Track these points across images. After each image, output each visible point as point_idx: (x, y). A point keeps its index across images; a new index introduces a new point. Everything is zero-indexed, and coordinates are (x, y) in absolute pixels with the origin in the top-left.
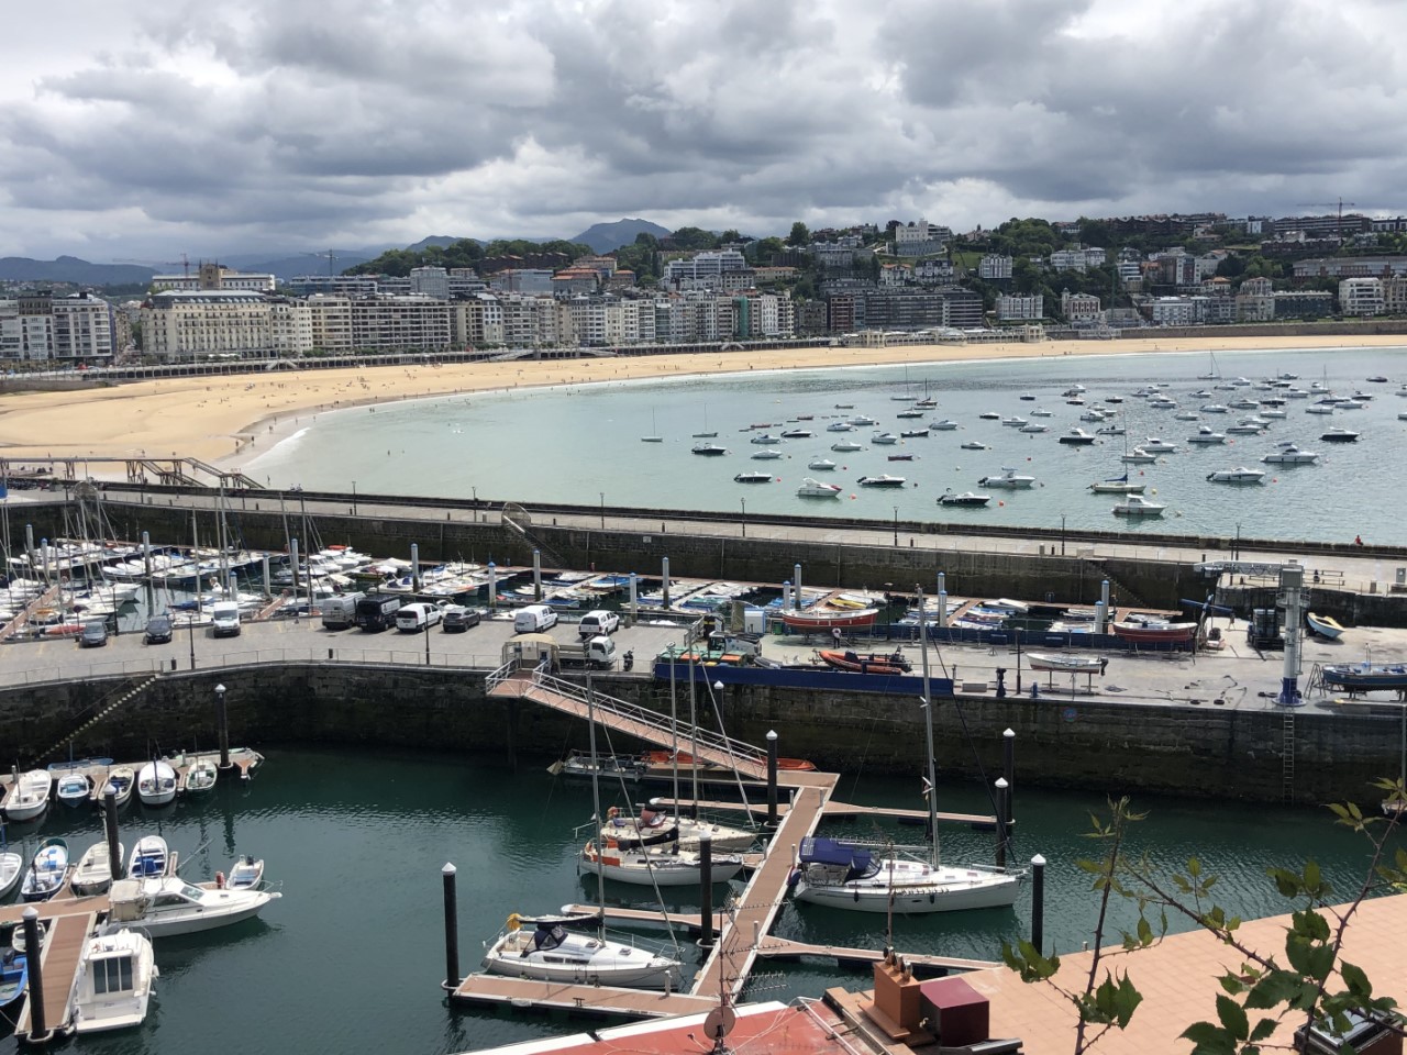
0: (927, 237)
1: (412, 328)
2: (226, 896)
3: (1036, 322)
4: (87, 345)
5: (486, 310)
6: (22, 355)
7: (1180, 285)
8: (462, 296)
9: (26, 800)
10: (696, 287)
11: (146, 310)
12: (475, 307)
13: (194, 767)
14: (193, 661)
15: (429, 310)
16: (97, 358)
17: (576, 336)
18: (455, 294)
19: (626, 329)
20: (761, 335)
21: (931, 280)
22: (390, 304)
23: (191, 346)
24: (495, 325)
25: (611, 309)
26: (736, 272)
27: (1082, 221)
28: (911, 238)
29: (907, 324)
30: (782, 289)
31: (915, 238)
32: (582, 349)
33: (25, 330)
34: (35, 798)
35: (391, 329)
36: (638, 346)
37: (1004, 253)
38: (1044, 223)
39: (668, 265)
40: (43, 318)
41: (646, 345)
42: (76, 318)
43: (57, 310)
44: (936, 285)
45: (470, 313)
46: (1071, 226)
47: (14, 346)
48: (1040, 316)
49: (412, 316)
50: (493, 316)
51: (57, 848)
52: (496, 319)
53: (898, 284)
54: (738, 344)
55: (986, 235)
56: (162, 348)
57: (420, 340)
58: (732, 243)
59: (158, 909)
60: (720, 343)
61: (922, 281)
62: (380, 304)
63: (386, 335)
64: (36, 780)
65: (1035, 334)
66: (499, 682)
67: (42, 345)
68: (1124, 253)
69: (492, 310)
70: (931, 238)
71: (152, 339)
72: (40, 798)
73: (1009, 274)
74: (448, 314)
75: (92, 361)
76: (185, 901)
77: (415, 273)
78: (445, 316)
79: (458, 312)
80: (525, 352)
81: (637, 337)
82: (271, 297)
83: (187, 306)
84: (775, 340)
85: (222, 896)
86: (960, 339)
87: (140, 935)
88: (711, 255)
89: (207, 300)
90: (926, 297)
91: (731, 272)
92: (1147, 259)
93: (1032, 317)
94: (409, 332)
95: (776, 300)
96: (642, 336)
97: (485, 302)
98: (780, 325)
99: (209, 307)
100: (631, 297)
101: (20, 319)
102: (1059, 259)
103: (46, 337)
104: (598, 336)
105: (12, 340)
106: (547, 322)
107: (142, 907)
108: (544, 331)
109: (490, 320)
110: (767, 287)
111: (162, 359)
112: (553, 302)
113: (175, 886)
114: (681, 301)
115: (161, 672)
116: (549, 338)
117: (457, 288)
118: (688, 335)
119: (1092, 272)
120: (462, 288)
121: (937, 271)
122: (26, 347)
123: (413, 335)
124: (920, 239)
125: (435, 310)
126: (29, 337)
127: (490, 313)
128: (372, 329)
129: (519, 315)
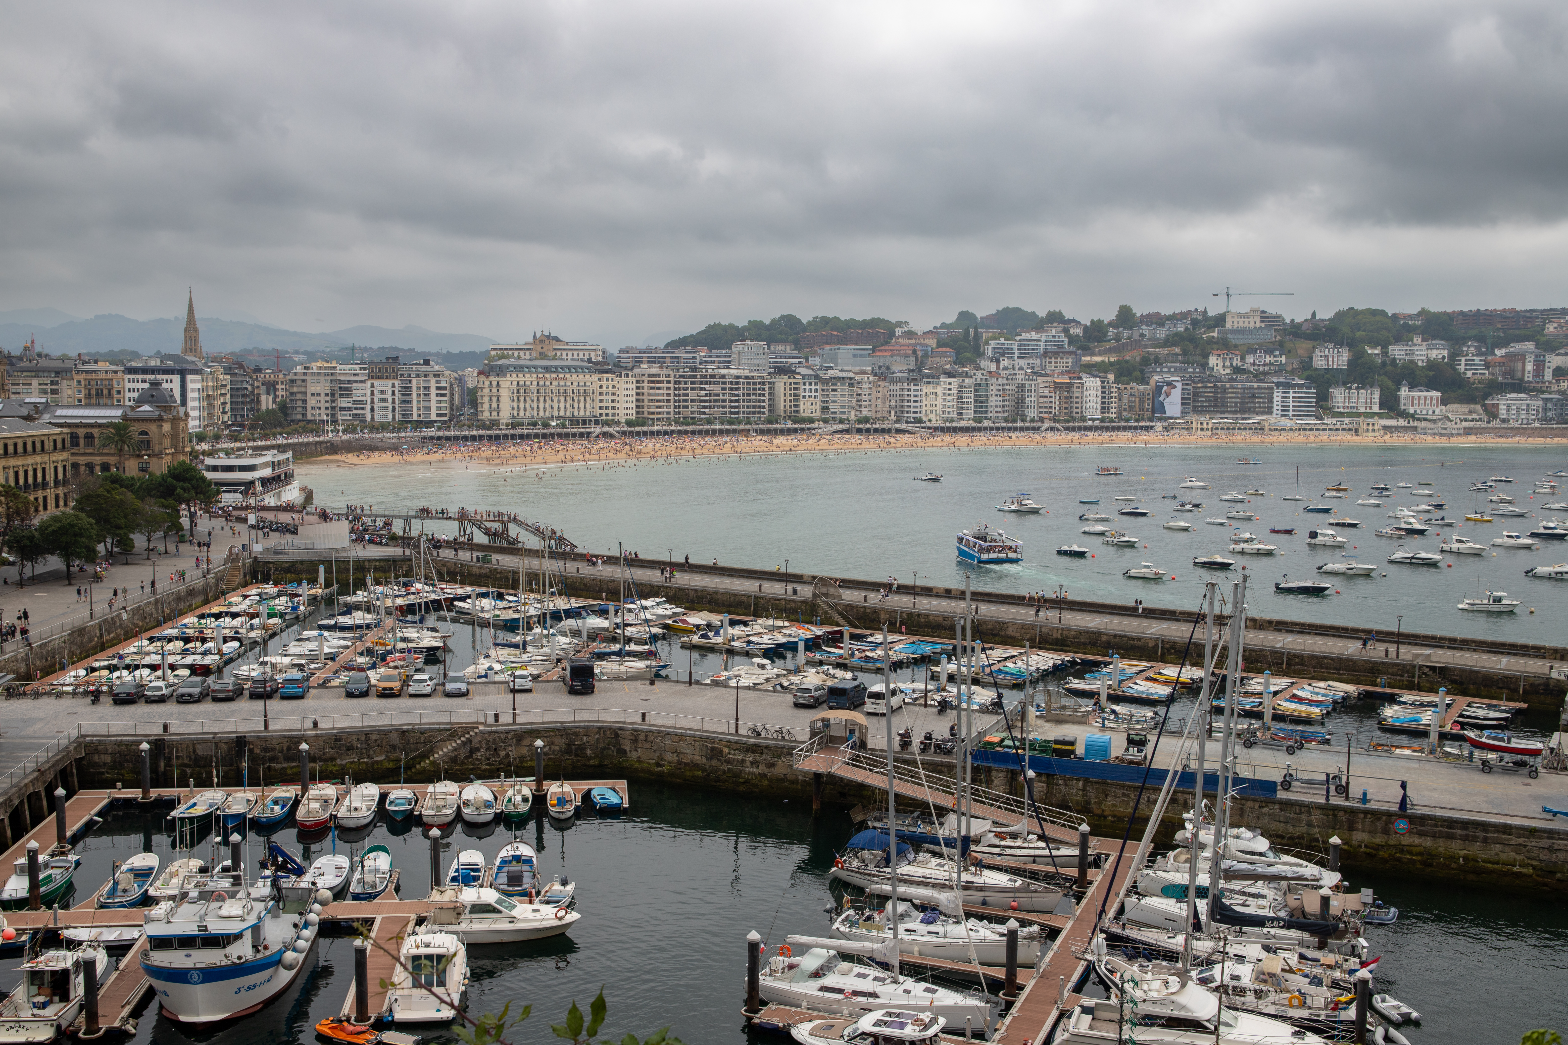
0: (1258, 325)
1: (731, 401)
2: (538, 911)
3: (1373, 415)
4: (428, 409)
5: (804, 384)
6: (369, 419)
7: (1529, 382)
8: (782, 370)
9: (356, 809)
10: (1017, 367)
11: (482, 378)
12: (794, 381)
13: (510, 793)
14: (514, 715)
15: (748, 383)
16: (436, 421)
17: (893, 413)
18: (775, 368)
19: (944, 406)
20: (1083, 419)
21: (1261, 369)
22: (711, 377)
23: (522, 414)
24: (812, 400)
25: (930, 387)
26: (1058, 353)
27: (1423, 312)
28: (1241, 325)
29: (1235, 412)
30: (1106, 372)
31: (1246, 325)
32: (898, 426)
33: (372, 393)
34: (364, 808)
35: (710, 401)
36: (954, 424)
37: (1339, 344)
38: (1383, 313)
39: (989, 344)
40: (389, 382)
41: (963, 424)
42: (418, 384)
43: (402, 375)
44: (1266, 373)
45: (788, 386)
46: (1411, 317)
47: (362, 409)
48: (1376, 409)
49: (731, 389)
50: (810, 390)
51: (381, 854)
52: (813, 394)
53: (1228, 371)
54: (1057, 425)
55: (1322, 324)
56: (494, 414)
57: (738, 413)
58: (1055, 324)
59: (474, 916)
60: (1039, 424)
61: (1251, 368)
62: (702, 377)
63: (705, 407)
64: (365, 792)
65: (1370, 427)
66: (806, 757)
67: (387, 408)
68: (1469, 347)
69: (810, 384)
70: (1263, 325)
71: (486, 406)
72: (368, 810)
73: (1344, 364)
74: (766, 387)
75: (429, 424)
76: (500, 912)
77: (737, 347)
78: (764, 390)
79: (776, 385)
80: (840, 427)
81: (954, 415)
82: (598, 367)
83: (521, 375)
84: (1097, 423)
85: (534, 910)
86: (1291, 430)
87: (455, 937)
88: (1034, 335)
89: (539, 370)
90: (1256, 385)
91: (1052, 352)
92: (1494, 354)
93: (1368, 410)
94: (728, 404)
95: (1099, 383)
96: (960, 414)
97: (803, 377)
98: (1103, 408)
99: (541, 376)
100: (950, 375)
101: (369, 383)
102: (1397, 352)
103: (390, 400)
104: (915, 413)
105: (361, 402)
106: (863, 398)
107: (459, 914)
108: (860, 406)
109: (807, 394)
110: (1090, 369)
111: (495, 424)
112: (871, 378)
113: (489, 896)
114: (1001, 381)
115: (485, 724)
116: (865, 413)
117: (776, 362)
118: (1006, 414)
119: (1432, 365)
120: (781, 362)
121: (1268, 359)
122: (372, 409)
123: (731, 407)
124: (1252, 325)
125: (754, 383)
126: (376, 400)
127: (807, 387)
128: (693, 401)
129: (836, 390)
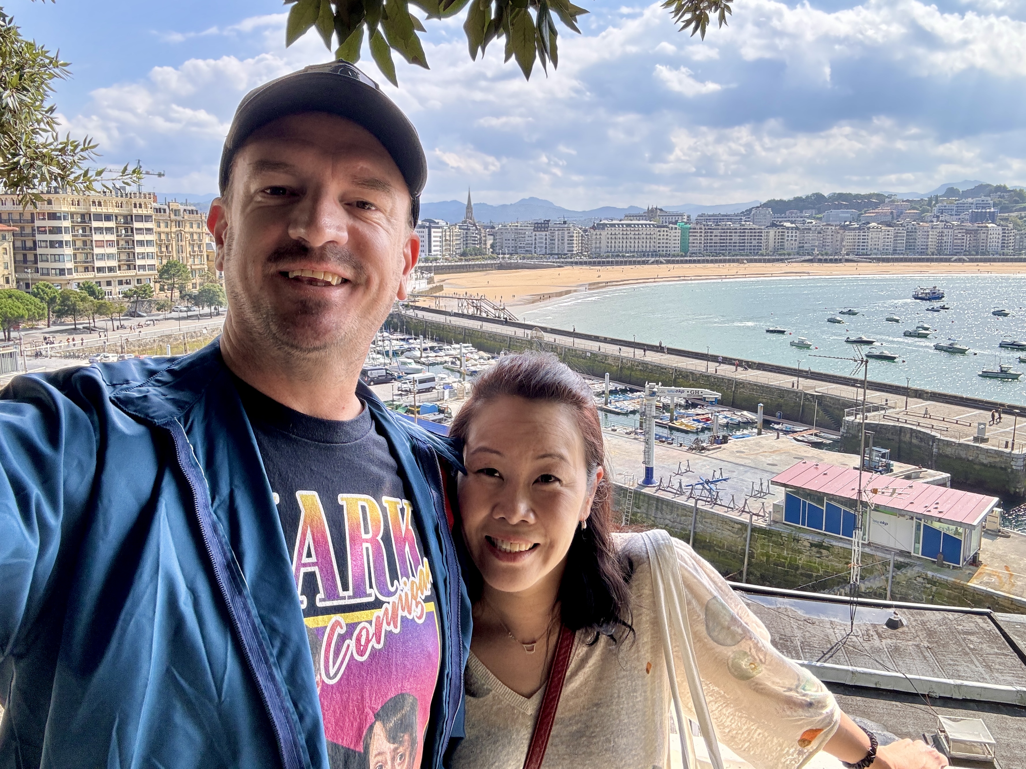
1: (740, 243)
4: (563, 247)
5: (788, 233)
6: (533, 251)
8: (774, 224)
11: (592, 230)
12: (780, 230)
15: (751, 232)
16: (567, 254)
19: (884, 245)
20: (987, 253)
22: (728, 229)
23: (613, 249)
24: (793, 242)
25: (874, 233)
32: (847, 257)
33: (535, 239)
35: (726, 243)
36: (888, 256)
40: (544, 233)
41: (895, 256)
42: (558, 234)
45: (778, 234)
47: (530, 247)
49: (740, 236)
50: (792, 236)
52: (794, 238)
54: (964, 257)
56: (598, 250)
57: (744, 250)
62: (722, 229)
63: (723, 246)
67: (543, 247)
69: (792, 233)
71: (594, 245)
74: (763, 235)
75: (563, 255)
77: (753, 212)
78: (761, 236)
79: (770, 233)
80: (807, 257)
81: (889, 251)
83: (613, 229)
94: (738, 244)
96: (895, 250)
97: (788, 228)
98: (1003, 246)
99: (625, 229)
101: (534, 234)
103: (544, 242)
104: (863, 249)
105: (530, 244)
106: (827, 241)
108: (825, 245)
109: (790, 238)
112: (834, 229)
114: (926, 229)
116: (827, 250)
122: (535, 247)
123: (740, 246)
125: (755, 232)
126: (537, 242)
127: (790, 234)
129: (809, 236)
